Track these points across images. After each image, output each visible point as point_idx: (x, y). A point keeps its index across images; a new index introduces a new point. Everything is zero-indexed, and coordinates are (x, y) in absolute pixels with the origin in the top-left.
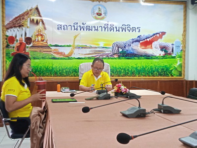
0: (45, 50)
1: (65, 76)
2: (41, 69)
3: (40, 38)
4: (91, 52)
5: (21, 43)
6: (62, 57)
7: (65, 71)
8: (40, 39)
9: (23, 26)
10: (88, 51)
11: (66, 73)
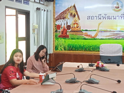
0: (79, 33)
1: (92, 51)
2: (76, 46)
4: (111, 35)
5: (64, 29)
6: (90, 38)
7: (91, 48)
8: (76, 26)
9: (65, 18)
10: (108, 34)
11: (93, 49)
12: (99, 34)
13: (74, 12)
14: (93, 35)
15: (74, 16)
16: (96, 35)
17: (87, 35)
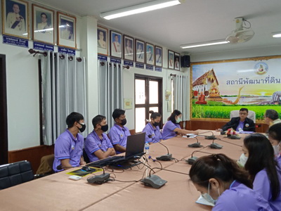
0: (217, 99)
2: (214, 113)
3: (214, 91)
5: (202, 95)
6: (230, 104)
9: (203, 83)
12: (241, 100)
13: (212, 77)
14: (233, 102)
16: (237, 101)
17: (227, 102)
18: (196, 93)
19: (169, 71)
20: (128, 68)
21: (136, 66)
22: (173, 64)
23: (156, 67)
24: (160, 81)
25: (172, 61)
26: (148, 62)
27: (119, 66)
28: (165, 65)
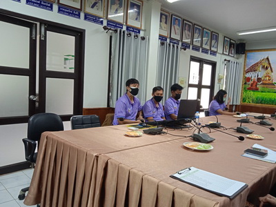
0: (270, 86)
3: (267, 78)
5: (254, 82)
9: (256, 70)
13: (266, 64)
15: (267, 68)
18: (248, 79)
19: (223, 56)
20: (185, 50)
21: (193, 49)
22: (228, 51)
23: (211, 51)
24: (214, 65)
25: (228, 47)
26: (204, 46)
27: (177, 47)
28: (220, 50)
